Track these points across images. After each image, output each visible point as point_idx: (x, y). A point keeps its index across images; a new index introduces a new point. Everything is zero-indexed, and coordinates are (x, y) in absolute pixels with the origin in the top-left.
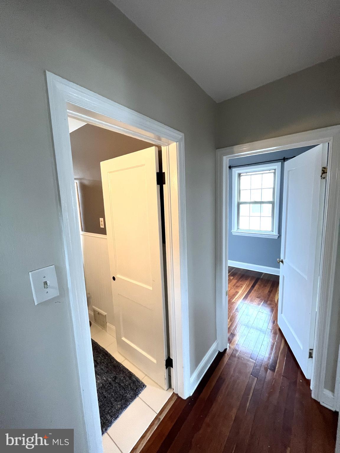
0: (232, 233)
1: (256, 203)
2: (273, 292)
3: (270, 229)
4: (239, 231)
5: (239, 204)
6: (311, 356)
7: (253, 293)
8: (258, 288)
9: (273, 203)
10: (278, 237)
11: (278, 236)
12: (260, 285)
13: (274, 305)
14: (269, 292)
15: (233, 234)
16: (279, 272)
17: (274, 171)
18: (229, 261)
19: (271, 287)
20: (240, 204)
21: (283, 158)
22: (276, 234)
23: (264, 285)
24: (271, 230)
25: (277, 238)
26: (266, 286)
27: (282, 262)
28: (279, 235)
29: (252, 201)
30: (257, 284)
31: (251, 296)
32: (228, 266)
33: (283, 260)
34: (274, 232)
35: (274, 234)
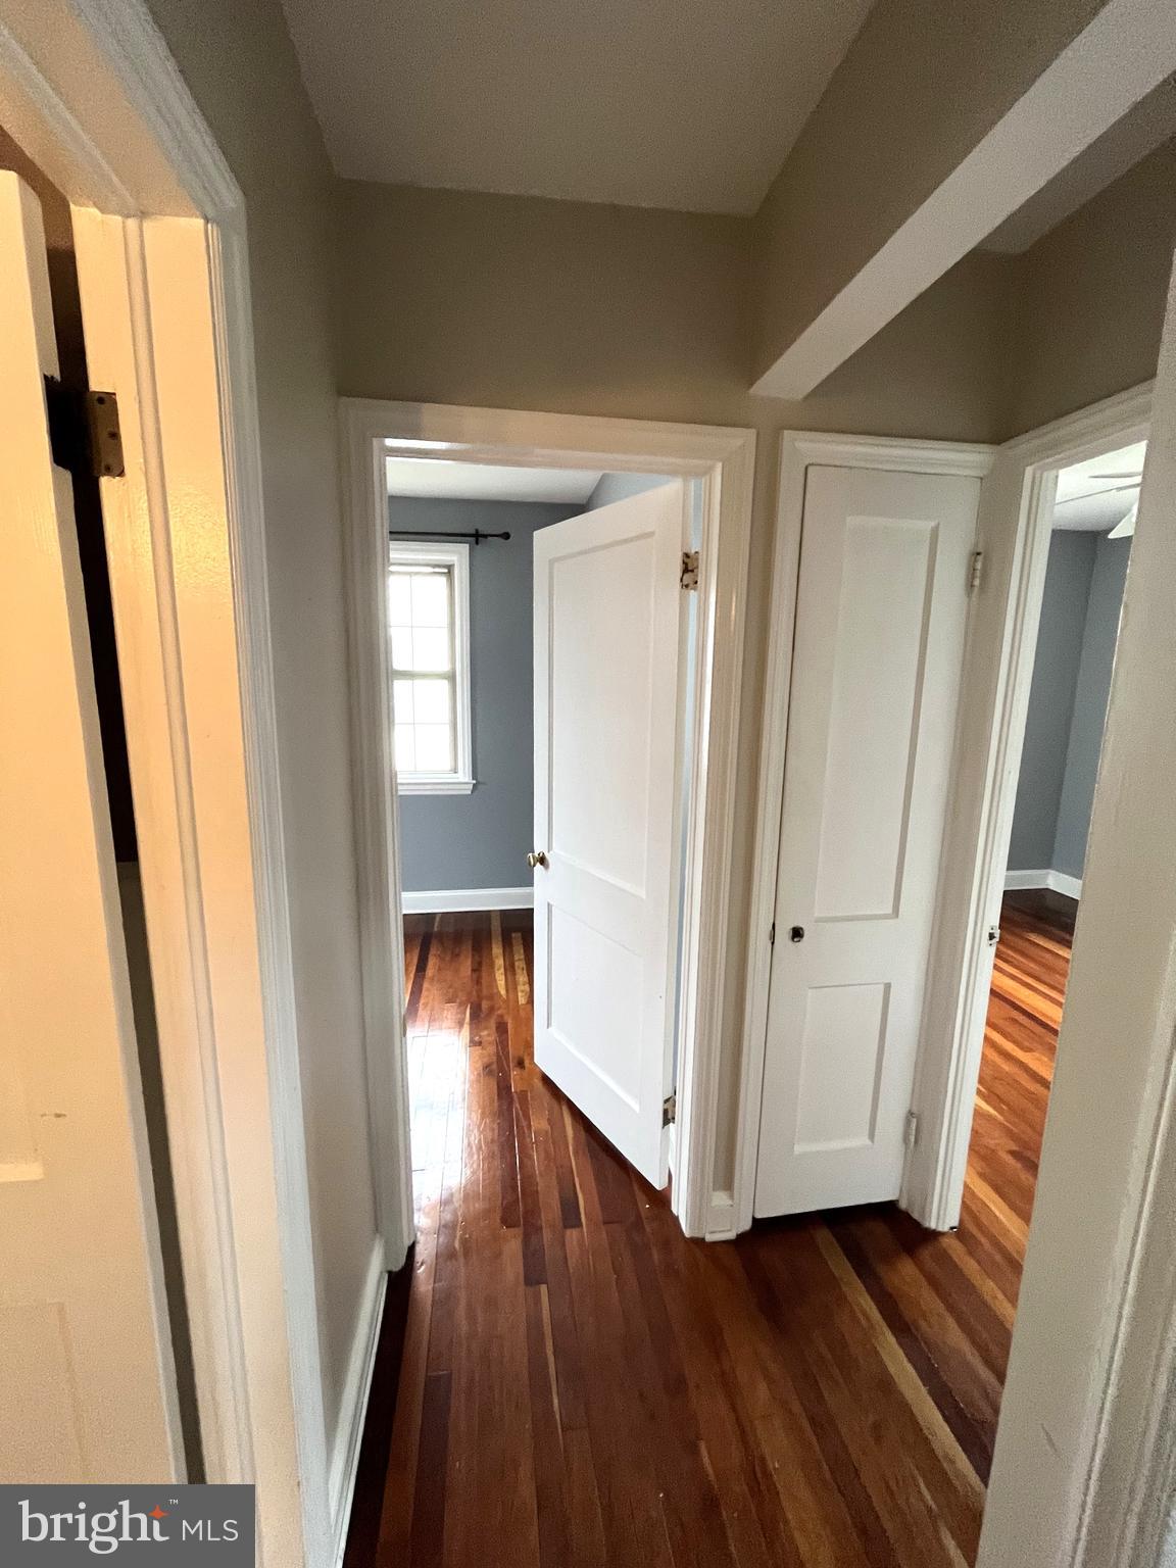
2: (484, 968)
3: (448, 765)
6: (668, 1118)
7: (430, 992)
8: (440, 969)
9: (450, 677)
10: (471, 786)
11: (474, 785)
12: (442, 959)
13: (503, 1006)
14: (473, 970)
16: (531, 897)
17: (446, 571)
18: (405, 895)
19: (473, 956)
21: (474, 532)
22: (466, 780)
23: (452, 953)
24: (449, 768)
25: (469, 792)
26: (458, 955)
27: (542, 860)
28: (474, 782)
30: (430, 956)
31: (426, 1005)
32: (405, 915)
33: (546, 854)
34: (460, 772)
35: (462, 780)
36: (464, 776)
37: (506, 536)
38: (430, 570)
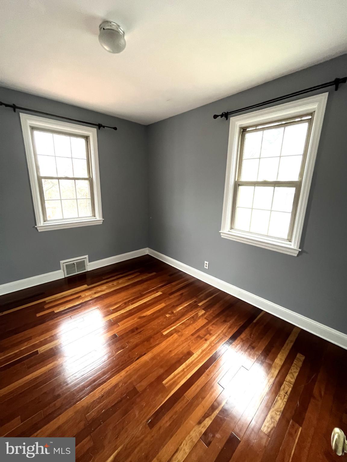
0: (221, 234)
1: (265, 184)
4: (233, 232)
5: (237, 185)
9: (297, 185)
10: (297, 252)
15: (222, 237)
20: (239, 185)
22: (295, 248)
24: (286, 238)
25: (296, 255)
28: (300, 250)
29: (260, 180)
34: (292, 243)
35: (292, 247)
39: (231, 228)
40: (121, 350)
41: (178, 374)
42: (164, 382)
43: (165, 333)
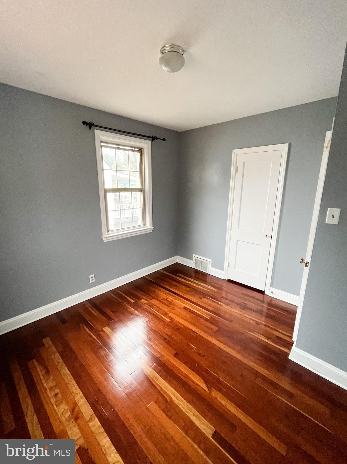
0: (104, 239)
10: (152, 229)
17: (139, 150)
21: (152, 136)
36: (149, 226)
37: (164, 140)
38: (130, 148)
39: (108, 231)
40: (191, 345)
41: (200, 312)
42: (209, 318)
43: (168, 320)
